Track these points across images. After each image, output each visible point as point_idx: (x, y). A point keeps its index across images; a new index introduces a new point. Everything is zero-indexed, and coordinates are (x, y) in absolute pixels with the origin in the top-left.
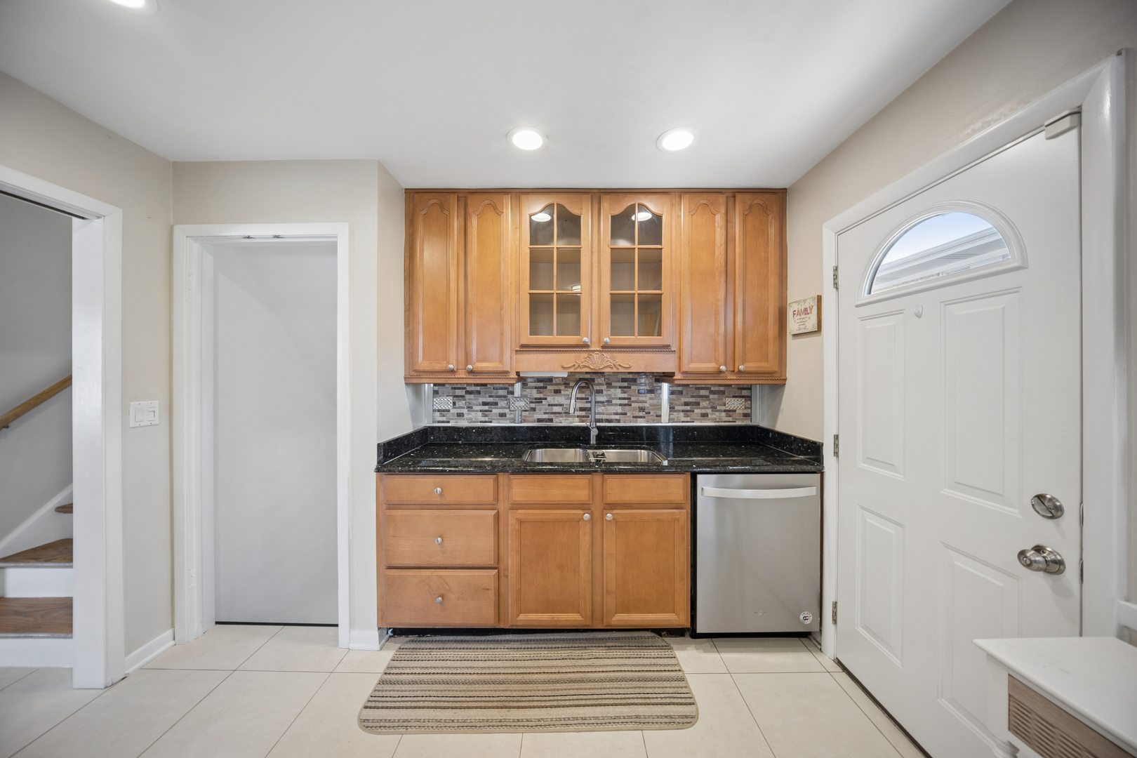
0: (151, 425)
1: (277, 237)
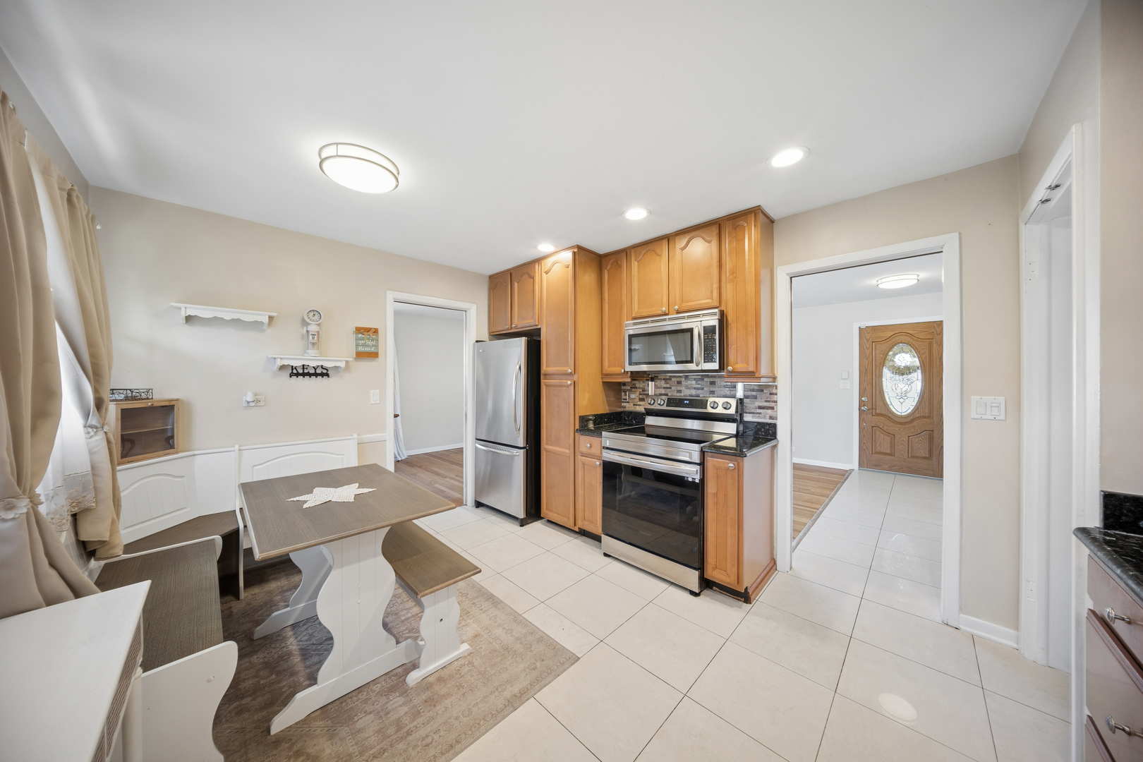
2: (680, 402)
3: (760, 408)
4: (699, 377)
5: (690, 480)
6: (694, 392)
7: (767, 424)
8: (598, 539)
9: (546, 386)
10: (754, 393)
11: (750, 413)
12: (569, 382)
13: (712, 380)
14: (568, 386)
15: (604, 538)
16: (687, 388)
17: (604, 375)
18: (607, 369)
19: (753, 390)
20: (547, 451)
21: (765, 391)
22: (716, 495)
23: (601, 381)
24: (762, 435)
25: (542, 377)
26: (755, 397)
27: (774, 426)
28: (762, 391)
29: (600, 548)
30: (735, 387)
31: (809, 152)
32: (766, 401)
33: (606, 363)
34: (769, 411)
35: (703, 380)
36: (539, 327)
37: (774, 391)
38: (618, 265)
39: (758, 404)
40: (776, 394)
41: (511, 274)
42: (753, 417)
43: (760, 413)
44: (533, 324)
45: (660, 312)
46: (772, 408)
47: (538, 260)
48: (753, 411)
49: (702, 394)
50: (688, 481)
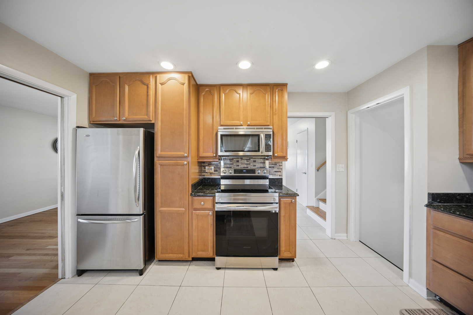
0: (342, 171)
1: (378, 104)
2: (241, 171)
3: (275, 172)
4: (248, 158)
5: (274, 212)
6: (245, 166)
7: (279, 178)
8: (213, 260)
9: (161, 165)
10: (273, 166)
11: (271, 174)
12: (186, 163)
13: (254, 160)
14: (183, 165)
15: (217, 258)
16: (242, 164)
17: (199, 157)
18: (202, 154)
19: (273, 164)
20: (161, 212)
21: (277, 165)
22: (284, 216)
23: (197, 161)
24: (277, 183)
25: (156, 159)
26: (273, 167)
27: (282, 179)
28: (276, 164)
29: (214, 265)
30: (265, 163)
31: (332, 63)
32: (278, 169)
33: (201, 150)
34: (279, 173)
35: (250, 160)
36: (152, 122)
37: (281, 164)
38: (211, 93)
39: (275, 170)
40: (282, 166)
41: (119, 77)
42: (273, 176)
43: (275, 174)
44: (146, 119)
45: (239, 124)
46: (280, 172)
47: (154, 74)
48: (272, 173)
49: (250, 167)
50: (272, 213)
